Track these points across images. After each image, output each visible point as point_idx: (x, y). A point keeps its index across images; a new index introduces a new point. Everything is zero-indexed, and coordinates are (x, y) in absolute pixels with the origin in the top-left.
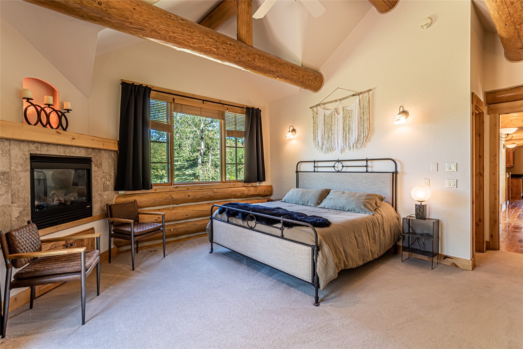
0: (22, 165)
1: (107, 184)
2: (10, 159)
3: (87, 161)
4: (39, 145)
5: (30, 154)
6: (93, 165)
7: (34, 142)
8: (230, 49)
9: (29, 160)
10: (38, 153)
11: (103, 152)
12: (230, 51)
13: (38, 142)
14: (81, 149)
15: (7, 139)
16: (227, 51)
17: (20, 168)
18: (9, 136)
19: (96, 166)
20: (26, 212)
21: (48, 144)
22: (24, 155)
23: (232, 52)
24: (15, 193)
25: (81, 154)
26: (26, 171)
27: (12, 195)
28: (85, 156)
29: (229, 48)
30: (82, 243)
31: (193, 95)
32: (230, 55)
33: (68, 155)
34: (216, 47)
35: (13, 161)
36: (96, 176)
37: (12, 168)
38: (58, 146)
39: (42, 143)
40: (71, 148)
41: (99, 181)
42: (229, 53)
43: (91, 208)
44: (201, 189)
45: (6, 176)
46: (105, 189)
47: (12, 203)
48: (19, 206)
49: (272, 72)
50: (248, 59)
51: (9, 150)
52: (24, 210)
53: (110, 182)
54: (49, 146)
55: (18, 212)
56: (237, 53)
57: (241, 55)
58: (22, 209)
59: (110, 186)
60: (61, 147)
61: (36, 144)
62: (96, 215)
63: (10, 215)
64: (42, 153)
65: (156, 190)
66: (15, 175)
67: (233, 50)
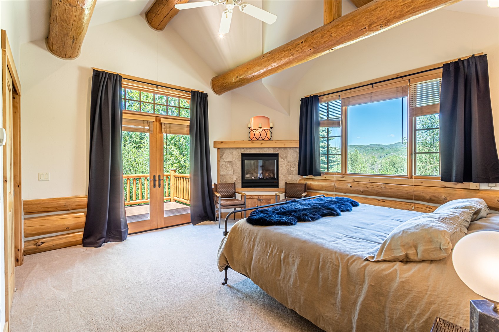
0: (238, 158)
1: (291, 170)
2: (233, 156)
3: (276, 155)
4: (246, 149)
5: (242, 153)
6: (279, 158)
7: (243, 148)
8: (303, 47)
9: (241, 156)
10: (245, 153)
11: (288, 149)
12: (303, 48)
13: (245, 148)
14: (270, 149)
15: (232, 148)
16: (300, 51)
17: (237, 160)
18: (230, 147)
19: (281, 158)
20: (239, 179)
21: (250, 148)
22: (239, 154)
23: (305, 48)
24: (234, 170)
25: (271, 151)
26: (240, 161)
27: (234, 171)
28: (273, 153)
29: (301, 47)
30: (269, 201)
31: (360, 83)
32: (305, 52)
33: (262, 153)
34: (292, 54)
35: (234, 157)
36: (281, 164)
37: (234, 160)
38: (256, 149)
39: (247, 148)
40: (263, 149)
41: (284, 167)
42: (303, 50)
43: (278, 183)
44: (369, 181)
45: (231, 163)
46: (289, 173)
47: (233, 174)
48: (236, 176)
49: (365, 30)
50: (323, 41)
51: (233, 153)
52: (238, 178)
53: (294, 169)
54: (251, 149)
55: (236, 178)
56: (310, 45)
57: (314, 44)
58: (237, 177)
59: (294, 171)
60: (257, 149)
61: (244, 149)
62: (282, 188)
63: (233, 179)
64: (247, 153)
65: (325, 177)
66: (235, 163)
67: (305, 46)
